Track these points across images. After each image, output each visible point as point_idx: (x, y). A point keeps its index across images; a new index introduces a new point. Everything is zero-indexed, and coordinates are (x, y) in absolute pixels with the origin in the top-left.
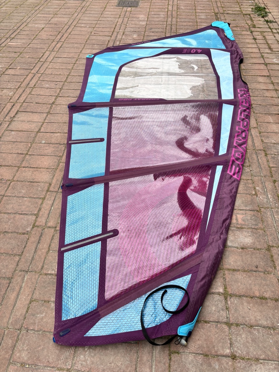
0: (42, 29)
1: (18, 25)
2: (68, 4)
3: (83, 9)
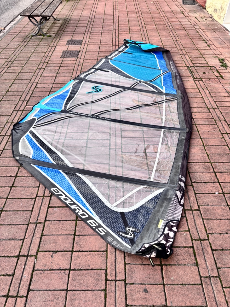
0: (50, 89)
1: (29, 86)
2: (65, 62)
3: (79, 67)
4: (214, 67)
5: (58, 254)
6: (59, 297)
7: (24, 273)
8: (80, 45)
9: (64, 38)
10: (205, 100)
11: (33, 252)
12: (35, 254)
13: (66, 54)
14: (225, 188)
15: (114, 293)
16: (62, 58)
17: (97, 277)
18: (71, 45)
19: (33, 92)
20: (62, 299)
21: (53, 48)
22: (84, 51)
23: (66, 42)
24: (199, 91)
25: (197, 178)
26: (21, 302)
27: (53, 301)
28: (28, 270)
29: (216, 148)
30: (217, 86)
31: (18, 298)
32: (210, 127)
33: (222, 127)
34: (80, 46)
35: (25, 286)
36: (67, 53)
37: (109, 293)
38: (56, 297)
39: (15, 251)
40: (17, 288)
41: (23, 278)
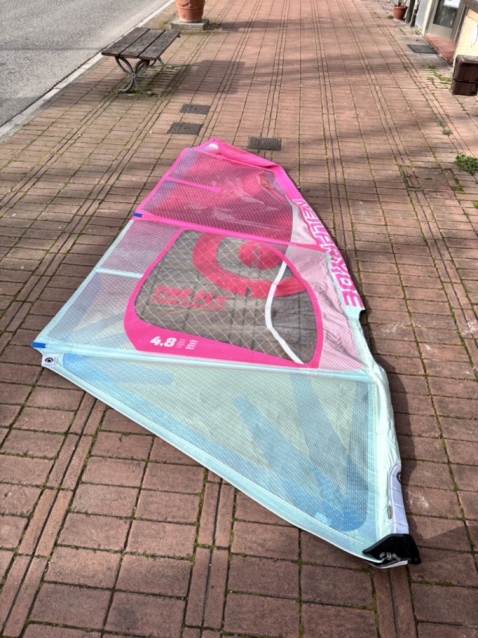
0: (143, 185)
1: (107, 176)
4: (450, 170)
5: (130, 438)
6: (126, 497)
7: (74, 458)
8: (205, 114)
9: (176, 100)
10: (422, 224)
11: (90, 431)
12: (93, 433)
13: (178, 128)
14: (430, 367)
15: (216, 500)
16: (170, 135)
17: (191, 476)
18: (189, 112)
19: (111, 188)
20: (132, 499)
21: (156, 116)
22: (211, 126)
23: (180, 108)
24: (414, 209)
25: (384, 349)
26: (65, 497)
27: (117, 500)
28: (81, 454)
29: (426, 304)
30: (449, 202)
31: (61, 491)
32: (423, 270)
33: (445, 272)
34: (205, 116)
35: (72, 476)
36: (180, 126)
37: (207, 499)
38: (122, 496)
39: (62, 426)
40: (61, 477)
41: (71, 464)
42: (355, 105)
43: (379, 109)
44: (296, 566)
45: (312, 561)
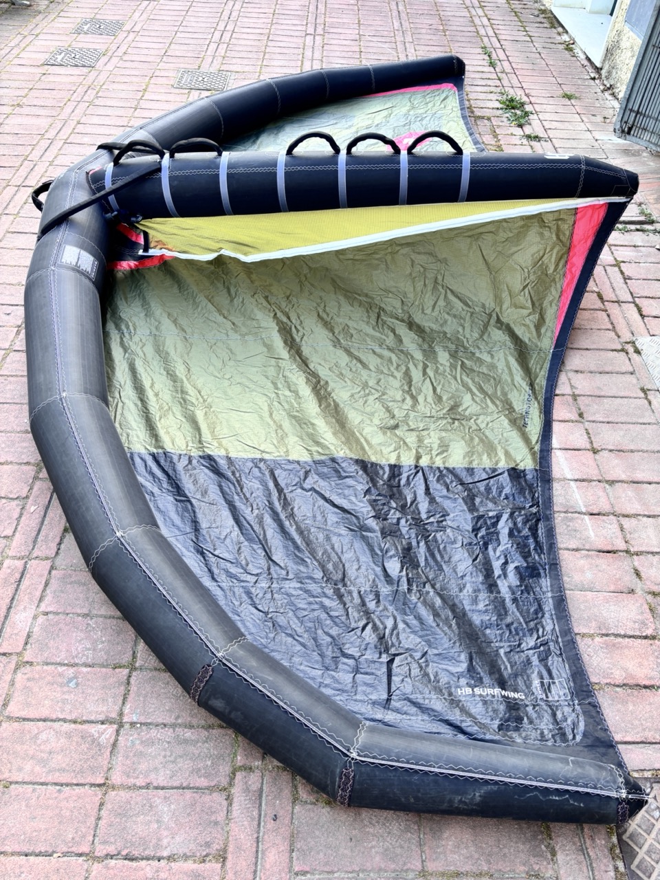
2: (51, 78)
3: (89, 92)
4: (489, 119)
8: (113, 35)
9: (70, 14)
13: (62, 57)
16: (45, 68)
18: (86, 33)
21: (29, 39)
22: (120, 52)
23: (74, 26)
34: (113, 38)
36: (66, 54)
42: (359, 21)
43: (396, 28)
44: (96, 795)
45: (131, 781)
